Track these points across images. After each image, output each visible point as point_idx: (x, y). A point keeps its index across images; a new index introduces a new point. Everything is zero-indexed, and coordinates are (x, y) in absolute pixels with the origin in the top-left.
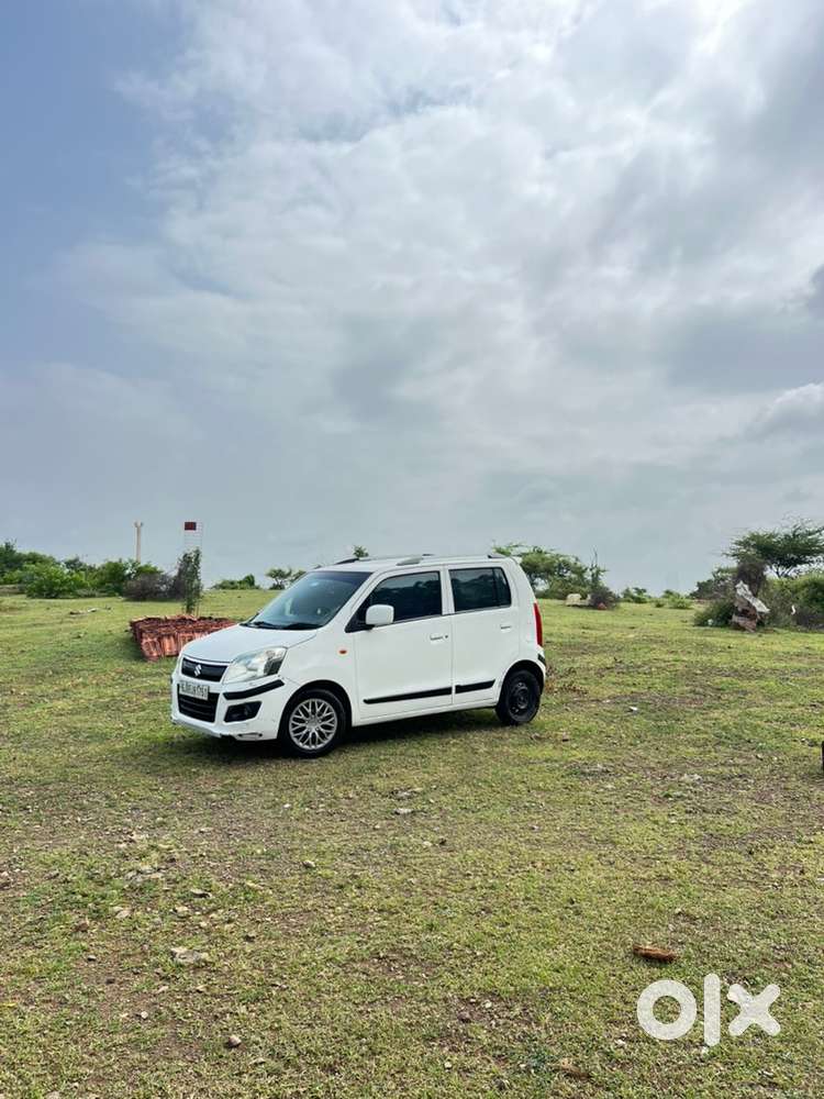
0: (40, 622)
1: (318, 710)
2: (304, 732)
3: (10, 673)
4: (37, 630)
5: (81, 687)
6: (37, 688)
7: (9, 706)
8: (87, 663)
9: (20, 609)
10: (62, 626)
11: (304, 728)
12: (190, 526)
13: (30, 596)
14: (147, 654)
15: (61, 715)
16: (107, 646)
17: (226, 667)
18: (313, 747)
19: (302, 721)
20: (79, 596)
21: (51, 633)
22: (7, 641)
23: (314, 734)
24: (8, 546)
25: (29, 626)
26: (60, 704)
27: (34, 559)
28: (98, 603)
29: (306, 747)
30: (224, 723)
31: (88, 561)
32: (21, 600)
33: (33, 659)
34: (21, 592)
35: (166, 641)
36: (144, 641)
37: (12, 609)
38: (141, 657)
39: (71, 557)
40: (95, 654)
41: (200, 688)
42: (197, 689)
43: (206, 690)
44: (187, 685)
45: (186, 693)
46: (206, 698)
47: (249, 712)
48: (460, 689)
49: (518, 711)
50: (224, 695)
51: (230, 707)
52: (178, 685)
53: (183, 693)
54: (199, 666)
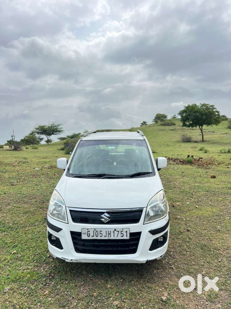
30: (149, 251)
41: (117, 231)
42: (114, 232)
43: (126, 232)
44: (95, 231)
45: (95, 238)
46: (128, 238)
47: (163, 238)
50: (150, 232)
51: (154, 240)
52: (72, 232)
53: (90, 238)
54: (106, 214)
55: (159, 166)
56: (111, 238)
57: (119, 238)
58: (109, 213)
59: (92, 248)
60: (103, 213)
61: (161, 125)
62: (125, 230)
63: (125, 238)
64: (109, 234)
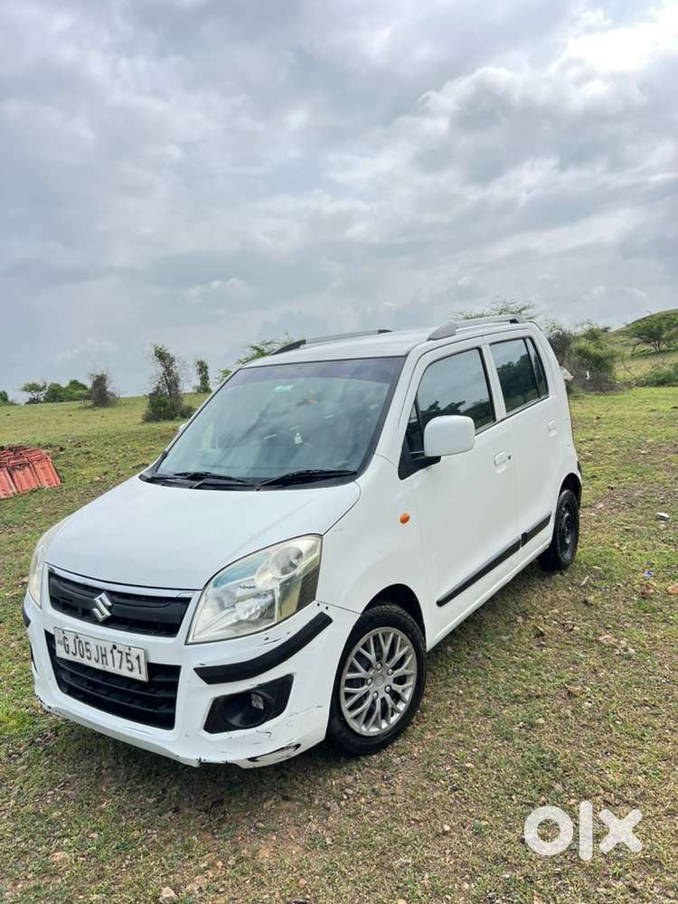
1: (386, 649)
2: (367, 703)
11: (366, 695)
17: (187, 601)
18: (384, 725)
19: (362, 682)
23: (383, 700)
29: (374, 731)
30: (205, 735)
41: (119, 652)
42: (112, 652)
43: (138, 658)
44: (77, 640)
45: (77, 659)
46: (143, 677)
47: (265, 701)
48: (526, 538)
49: (565, 547)
50: (198, 670)
51: (216, 701)
52: (47, 633)
53: (70, 657)
54: (103, 596)
55: (430, 450)
56: (110, 669)
57: (125, 672)
58: (111, 594)
60: (99, 591)
62: (134, 652)
63: (135, 675)
64: (103, 656)
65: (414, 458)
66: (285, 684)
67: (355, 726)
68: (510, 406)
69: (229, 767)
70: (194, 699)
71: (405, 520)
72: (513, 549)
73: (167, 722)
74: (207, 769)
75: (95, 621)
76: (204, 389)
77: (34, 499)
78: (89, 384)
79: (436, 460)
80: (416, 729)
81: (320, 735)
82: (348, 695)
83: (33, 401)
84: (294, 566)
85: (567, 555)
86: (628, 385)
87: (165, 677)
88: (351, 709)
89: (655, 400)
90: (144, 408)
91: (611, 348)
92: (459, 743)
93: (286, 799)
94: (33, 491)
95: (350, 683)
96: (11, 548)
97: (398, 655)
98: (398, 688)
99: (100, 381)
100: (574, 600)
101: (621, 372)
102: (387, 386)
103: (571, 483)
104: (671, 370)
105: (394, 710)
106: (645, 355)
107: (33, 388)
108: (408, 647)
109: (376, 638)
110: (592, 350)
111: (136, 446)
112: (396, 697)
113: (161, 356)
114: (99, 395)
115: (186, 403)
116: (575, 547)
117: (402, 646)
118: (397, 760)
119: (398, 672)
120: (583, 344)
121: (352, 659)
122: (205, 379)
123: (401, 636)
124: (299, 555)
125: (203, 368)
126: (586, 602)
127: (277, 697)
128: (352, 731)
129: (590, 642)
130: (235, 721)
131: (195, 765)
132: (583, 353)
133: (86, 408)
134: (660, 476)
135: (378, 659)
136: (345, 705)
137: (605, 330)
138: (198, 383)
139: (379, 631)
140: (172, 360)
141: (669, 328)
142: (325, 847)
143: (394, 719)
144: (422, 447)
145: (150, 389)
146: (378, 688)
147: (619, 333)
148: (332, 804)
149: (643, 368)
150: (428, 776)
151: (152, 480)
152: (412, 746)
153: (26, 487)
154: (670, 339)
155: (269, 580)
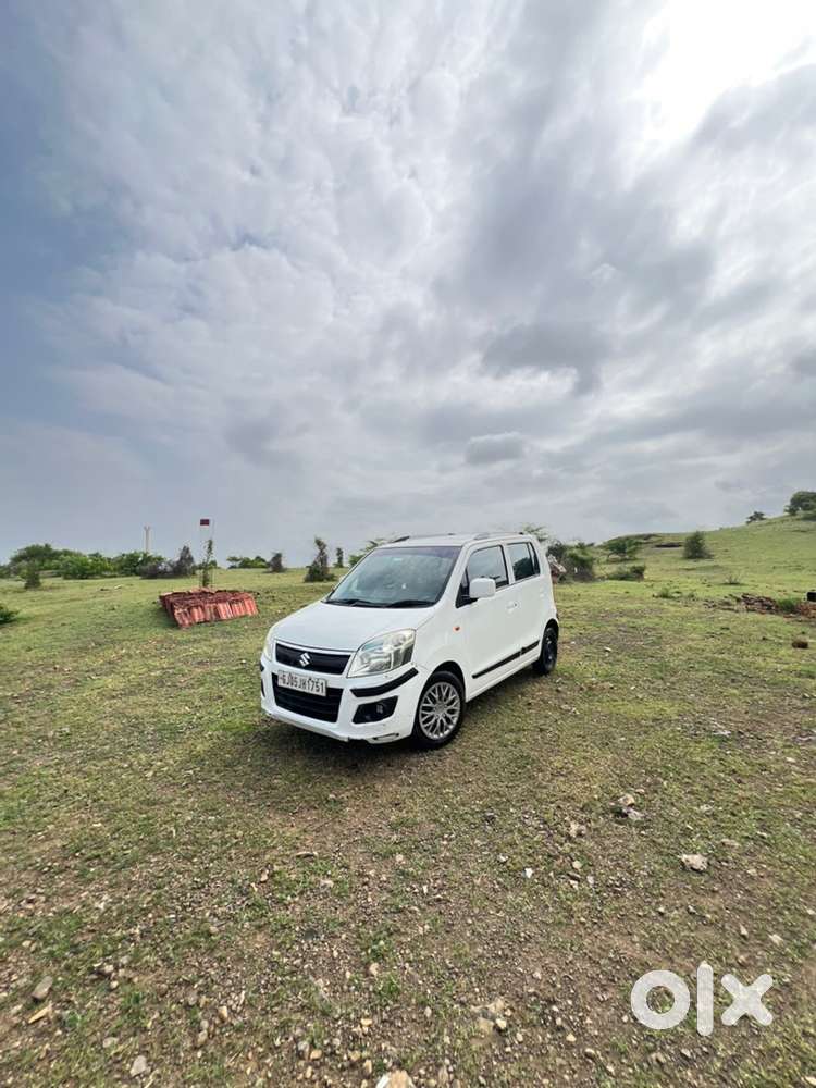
0: (76, 597)
1: (444, 694)
2: (433, 721)
3: (52, 647)
4: (73, 604)
5: (126, 658)
6: (81, 661)
7: (53, 687)
8: (127, 633)
9: (58, 588)
10: (97, 600)
11: (432, 717)
12: (205, 522)
13: (66, 578)
14: (180, 622)
15: (114, 697)
16: (141, 616)
17: (349, 657)
18: (441, 735)
19: (430, 709)
20: (105, 577)
21: (88, 607)
22: (48, 615)
23: (441, 721)
24: (46, 546)
25: (67, 602)
26: (110, 682)
27: (66, 553)
28: (121, 581)
29: (436, 737)
30: (353, 724)
31: (105, 554)
32: (58, 581)
33: (74, 632)
34: (58, 575)
35: (195, 610)
36: (176, 612)
37: (51, 588)
38: (175, 625)
39: (93, 552)
40: (132, 624)
41: (312, 682)
42: (308, 682)
43: (323, 685)
44: (290, 677)
45: (290, 686)
46: (324, 694)
47: (384, 709)
48: (524, 650)
49: (548, 661)
50: (352, 690)
51: (360, 707)
52: (273, 674)
53: (285, 686)
54: (306, 654)
55: (472, 594)
56: (306, 691)
57: (314, 692)
58: (309, 653)
59: (290, 703)
60: (304, 652)
61: (806, 519)
62: (320, 681)
63: (320, 693)
64: (303, 684)
65: (464, 598)
66: (394, 701)
67: (425, 731)
68: (518, 577)
69: (363, 742)
70: (349, 705)
71: (457, 629)
72: (516, 656)
73: (333, 718)
74: (352, 742)
75: (300, 667)
76: (339, 565)
77: (243, 621)
78: (268, 560)
79: (475, 600)
80: (458, 738)
81: (408, 732)
82: (424, 715)
83: (232, 567)
84: (401, 644)
85: (550, 666)
86: (602, 578)
87: (335, 695)
88: (424, 723)
89: (616, 587)
90: (306, 573)
91: (591, 555)
92: (479, 748)
93: (389, 765)
94: (242, 617)
95: (424, 709)
96: (232, 645)
97: (451, 698)
98: (450, 716)
99: (278, 557)
100: (551, 689)
101: (598, 570)
102: (451, 561)
103: (552, 624)
104: (629, 570)
105: (447, 728)
106: (615, 561)
107: (234, 559)
108: (456, 695)
109: (439, 688)
110: (580, 556)
111: (301, 595)
112: (449, 721)
113: (319, 543)
114: (276, 566)
115: (330, 572)
116: (554, 662)
117: (453, 693)
118: (447, 753)
119: (450, 707)
120: (575, 551)
121: (426, 696)
122: (340, 559)
123: (453, 689)
124: (404, 639)
125: (340, 552)
126: (558, 691)
127: (390, 707)
128: (424, 734)
129: (557, 708)
130: (368, 717)
131: (346, 740)
132: (573, 557)
133: (268, 573)
134: (609, 628)
135: (440, 698)
136: (422, 720)
137: (592, 545)
138: (336, 561)
139: (441, 684)
140: (325, 546)
141: (630, 546)
142: (409, 785)
143: (447, 732)
144: (468, 593)
145: (310, 563)
146: (439, 715)
147: (600, 547)
148: (414, 769)
149: (613, 569)
150: (464, 761)
151: (328, 602)
152: (456, 748)
153: (238, 613)
154: (630, 552)
155: (388, 649)
